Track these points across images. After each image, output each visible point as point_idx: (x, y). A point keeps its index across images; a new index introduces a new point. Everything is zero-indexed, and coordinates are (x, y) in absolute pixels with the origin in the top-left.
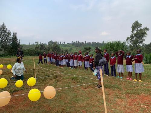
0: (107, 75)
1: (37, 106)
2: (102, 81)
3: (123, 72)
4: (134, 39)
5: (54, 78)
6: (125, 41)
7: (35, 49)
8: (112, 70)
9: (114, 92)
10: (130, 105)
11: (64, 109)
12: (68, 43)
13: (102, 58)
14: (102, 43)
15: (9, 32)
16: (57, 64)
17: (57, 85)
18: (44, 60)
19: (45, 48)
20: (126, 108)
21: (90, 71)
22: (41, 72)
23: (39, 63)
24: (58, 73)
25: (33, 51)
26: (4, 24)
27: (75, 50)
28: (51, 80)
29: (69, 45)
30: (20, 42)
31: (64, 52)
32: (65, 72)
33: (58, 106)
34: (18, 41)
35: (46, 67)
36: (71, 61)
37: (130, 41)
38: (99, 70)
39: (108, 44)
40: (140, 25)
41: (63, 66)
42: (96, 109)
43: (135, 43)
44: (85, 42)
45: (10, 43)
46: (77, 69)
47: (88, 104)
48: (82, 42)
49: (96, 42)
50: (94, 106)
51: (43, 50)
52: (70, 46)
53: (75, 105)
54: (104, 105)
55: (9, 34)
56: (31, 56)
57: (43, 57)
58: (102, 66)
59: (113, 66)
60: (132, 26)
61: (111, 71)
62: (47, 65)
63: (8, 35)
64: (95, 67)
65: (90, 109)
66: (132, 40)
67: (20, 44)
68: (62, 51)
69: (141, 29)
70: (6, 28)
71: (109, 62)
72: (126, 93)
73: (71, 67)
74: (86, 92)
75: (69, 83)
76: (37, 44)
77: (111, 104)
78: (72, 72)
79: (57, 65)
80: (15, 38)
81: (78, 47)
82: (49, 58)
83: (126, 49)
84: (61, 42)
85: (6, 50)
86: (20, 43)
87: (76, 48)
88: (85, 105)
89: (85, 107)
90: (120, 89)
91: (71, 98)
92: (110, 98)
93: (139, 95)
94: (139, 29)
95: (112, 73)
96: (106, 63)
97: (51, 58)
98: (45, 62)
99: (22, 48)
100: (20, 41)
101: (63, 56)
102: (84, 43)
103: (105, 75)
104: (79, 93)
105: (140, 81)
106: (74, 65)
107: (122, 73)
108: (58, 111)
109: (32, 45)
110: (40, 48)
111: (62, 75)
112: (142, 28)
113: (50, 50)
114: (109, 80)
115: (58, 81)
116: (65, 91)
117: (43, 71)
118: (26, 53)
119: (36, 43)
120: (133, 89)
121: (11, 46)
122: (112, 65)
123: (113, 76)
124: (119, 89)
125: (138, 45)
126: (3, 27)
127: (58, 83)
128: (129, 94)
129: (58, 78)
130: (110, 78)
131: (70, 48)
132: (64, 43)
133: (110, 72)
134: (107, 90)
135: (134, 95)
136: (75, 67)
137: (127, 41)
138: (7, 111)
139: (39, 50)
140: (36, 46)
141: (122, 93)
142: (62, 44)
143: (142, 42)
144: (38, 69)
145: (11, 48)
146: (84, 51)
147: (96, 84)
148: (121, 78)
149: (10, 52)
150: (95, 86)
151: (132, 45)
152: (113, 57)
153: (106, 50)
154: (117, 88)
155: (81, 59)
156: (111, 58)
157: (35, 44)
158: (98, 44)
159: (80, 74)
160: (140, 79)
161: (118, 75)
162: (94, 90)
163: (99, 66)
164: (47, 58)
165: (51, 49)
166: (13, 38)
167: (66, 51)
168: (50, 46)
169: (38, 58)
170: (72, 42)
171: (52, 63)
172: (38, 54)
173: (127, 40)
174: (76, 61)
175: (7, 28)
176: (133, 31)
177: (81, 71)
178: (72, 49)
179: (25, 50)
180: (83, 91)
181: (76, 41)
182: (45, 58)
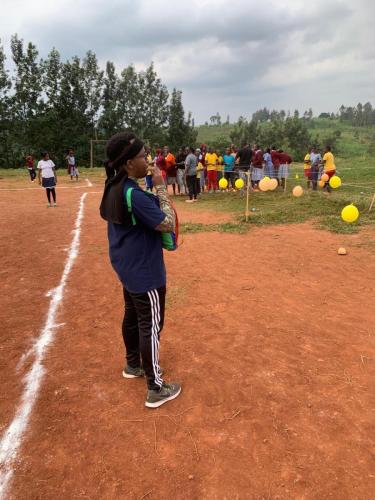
7: (229, 140)
12: (324, 115)
15: (162, 91)
26: (151, 68)
29: (326, 120)
30: (191, 119)
34: (186, 116)
45: (165, 125)
52: (330, 126)
55: (163, 96)
67: (191, 126)
70: (156, 78)
76: (216, 123)
80: (177, 109)
81: (364, 129)
86: (189, 122)
87: (357, 133)
99: (197, 138)
100: (190, 116)
121: (168, 134)
126: (147, 77)
131: (331, 132)
132: (311, 113)
140: (233, 130)
166: (173, 109)
168: (275, 128)
175: (158, 80)
178: (338, 134)
181: (360, 106)
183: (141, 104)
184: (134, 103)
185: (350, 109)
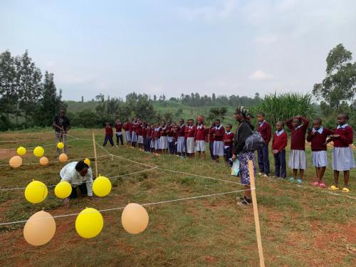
0: (265, 175)
1: (99, 242)
2: (253, 188)
3: (304, 167)
4: (333, 88)
5: (140, 180)
6: (311, 93)
7: (95, 112)
8: (278, 164)
9: (281, 214)
10: (321, 247)
11: (162, 252)
12: (173, 99)
13: (252, 134)
14: (253, 97)
15: (36, 72)
16: (147, 146)
17: (146, 196)
18: (118, 136)
19: (120, 111)
20: (309, 254)
21: (223, 164)
22: (109, 164)
23: (105, 145)
24: (149, 168)
25: (92, 115)
26: (26, 54)
27: (189, 114)
28: (133, 183)
29: (174, 102)
30: (62, 95)
31: (163, 118)
32: (165, 165)
33: (149, 245)
34: (58, 92)
35: (121, 154)
36: (180, 141)
37: (323, 92)
38: (246, 163)
39: (267, 99)
40: (348, 55)
41: (159, 151)
42: (237, 253)
43: (335, 98)
44: (214, 95)
45: (39, 98)
46: (194, 160)
47: (220, 241)
48: (206, 96)
49: (240, 96)
50: (233, 246)
51: (114, 114)
52: (176, 106)
53: (187, 244)
54: (257, 245)
55: (37, 76)
56: (86, 127)
57: (114, 130)
58: (253, 152)
59: (279, 152)
60: (328, 57)
61: (276, 165)
62: (124, 150)
63: (35, 80)
64: (236, 154)
65: (224, 254)
66: (326, 92)
67: (62, 100)
68: (159, 118)
69: (349, 65)
70: (31, 62)
71: (270, 144)
72: (311, 218)
73: (179, 154)
74: (213, 213)
75: (175, 191)
76: (100, 100)
77: (273, 244)
78: (183, 165)
79: (145, 150)
80: (50, 87)
81: (196, 108)
82: (127, 132)
83: (311, 112)
84: (155, 96)
85: (31, 115)
86: (61, 97)
87: (192, 111)
88: (211, 243)
89: (212, 247)
90: (296, 208)
91: (179, 226)
92: (272, 228)
93: (342, 222)
94: (344, 64)
95: (278, 169)
96: (262, 145)
97: (133, 133)
98: (120, 142)
99: (67, 109)
100: (61, 92)
101: (161, 129)
102: (210, 98)
103: (260, 174)
104: (199, 215)
105: (345, 189)
106: (186, 150)
107: (302, 170)
108: (148, 257)
109: (89, 102)
110: (108, 111)
111: (157, 173)
112: (352, 62)
113: (130, 114)
114: (271, 186)
115: (149, 187)
116: (165, 210)
117: (114, 163)
118: (75, 120)
119: (98, 97)
120: (328, 210)
121: (42, 105)
122: (276, 151)
123: (278, 176)
124: (292, 208)
125: (341, 102)
126: (23, 60)
127: (149, 191)
128: (317, 219)
129: (149, 180)
130: (271, 180)
131: (177, 109)
132: (164, 97)
133: (272, 166)
134: (264, 210)
135: (330, 223)
136: (188, 155)
137: (314, 93)
138: (33, 253)
139: (105, 115)
140: (98, 105)
141: (301, 219)
142: (157, 99)
143: (351, 95)
144: (103, 159)
145: (42, 109)
146: (211, 118)
147: (239, 195)
148: (299, 181)
149: (39, 118)
150: (236, 201)
151: (328, 104)
152: (281, 133)
153: (264, 115)
154: (290, 205)
155: (203, 135)
156: (275, 134)
157: (95, 100)
158: (243, 100)
159: (199, 171)
160: (346, 185)
161: (291, 176)
162: (232, 210)
163: (246, 151)
164: (124, 133)
165: (133, 112)
166: (46, 86)
167: (168, 116)
168: (131, 105)
169: (103, 132)
170: (183, 95)
171: (134, 144)
172: (101, 123)
173: (315, 91)
174: (190, 140)
175: (33, 64)
176: (329, 70)
177: (204, 164)
178: (181, 111)
179: (74, 113)
180: (207, 210)
181: (192, 94)
182: (119, 134)
183: (18, 81)
184: (10, 80)
185: (187, 96)
